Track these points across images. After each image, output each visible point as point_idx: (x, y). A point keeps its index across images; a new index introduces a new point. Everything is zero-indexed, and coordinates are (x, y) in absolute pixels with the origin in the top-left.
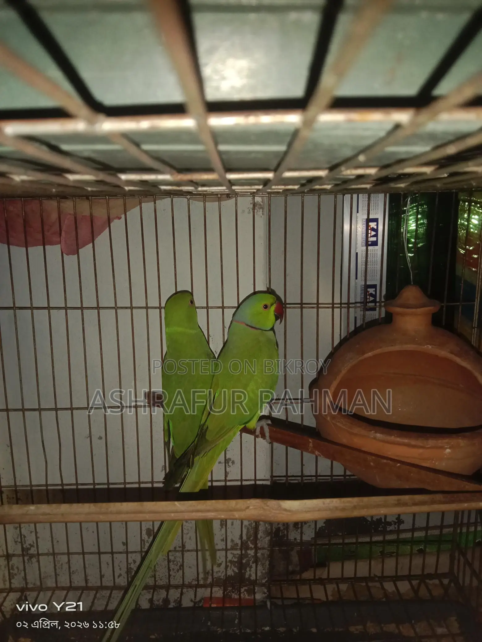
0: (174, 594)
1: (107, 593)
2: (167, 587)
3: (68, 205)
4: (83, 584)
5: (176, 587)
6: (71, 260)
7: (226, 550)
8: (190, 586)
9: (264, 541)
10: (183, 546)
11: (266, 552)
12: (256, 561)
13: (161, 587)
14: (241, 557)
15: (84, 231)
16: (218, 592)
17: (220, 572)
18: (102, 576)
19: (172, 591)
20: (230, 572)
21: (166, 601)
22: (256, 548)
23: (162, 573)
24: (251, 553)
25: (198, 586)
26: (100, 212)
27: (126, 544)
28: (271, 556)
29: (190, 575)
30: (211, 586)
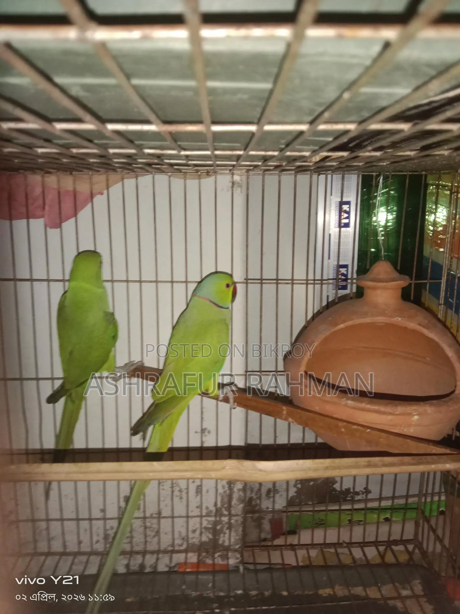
0: (150, 560)
1: (84, 558)
2: (144, 553)
3: (52, 180)
4: (61, 550)
5: (152, 553)
6: (54, 233)
7: (201, 516)
8: (165, 552)
9: (238, 508)
10: (159, 513)
11: (240, 519)
12: (230, 528)
13: (137, 553)
14: (216, 523)
15: (67, 205)
16: (193, 558)
17: (195, 539)
18: (80, 543)
19: (148, 556)
20: (204, 538)
21: (142, 566)
22: (230, 515)
23: (138, 538)
24: (225, 519)
25: (173, 552)
26: (83, 187)
27: (103, 511)
28: (244, 523)
29: (166, 541)
30: (186, 551)
